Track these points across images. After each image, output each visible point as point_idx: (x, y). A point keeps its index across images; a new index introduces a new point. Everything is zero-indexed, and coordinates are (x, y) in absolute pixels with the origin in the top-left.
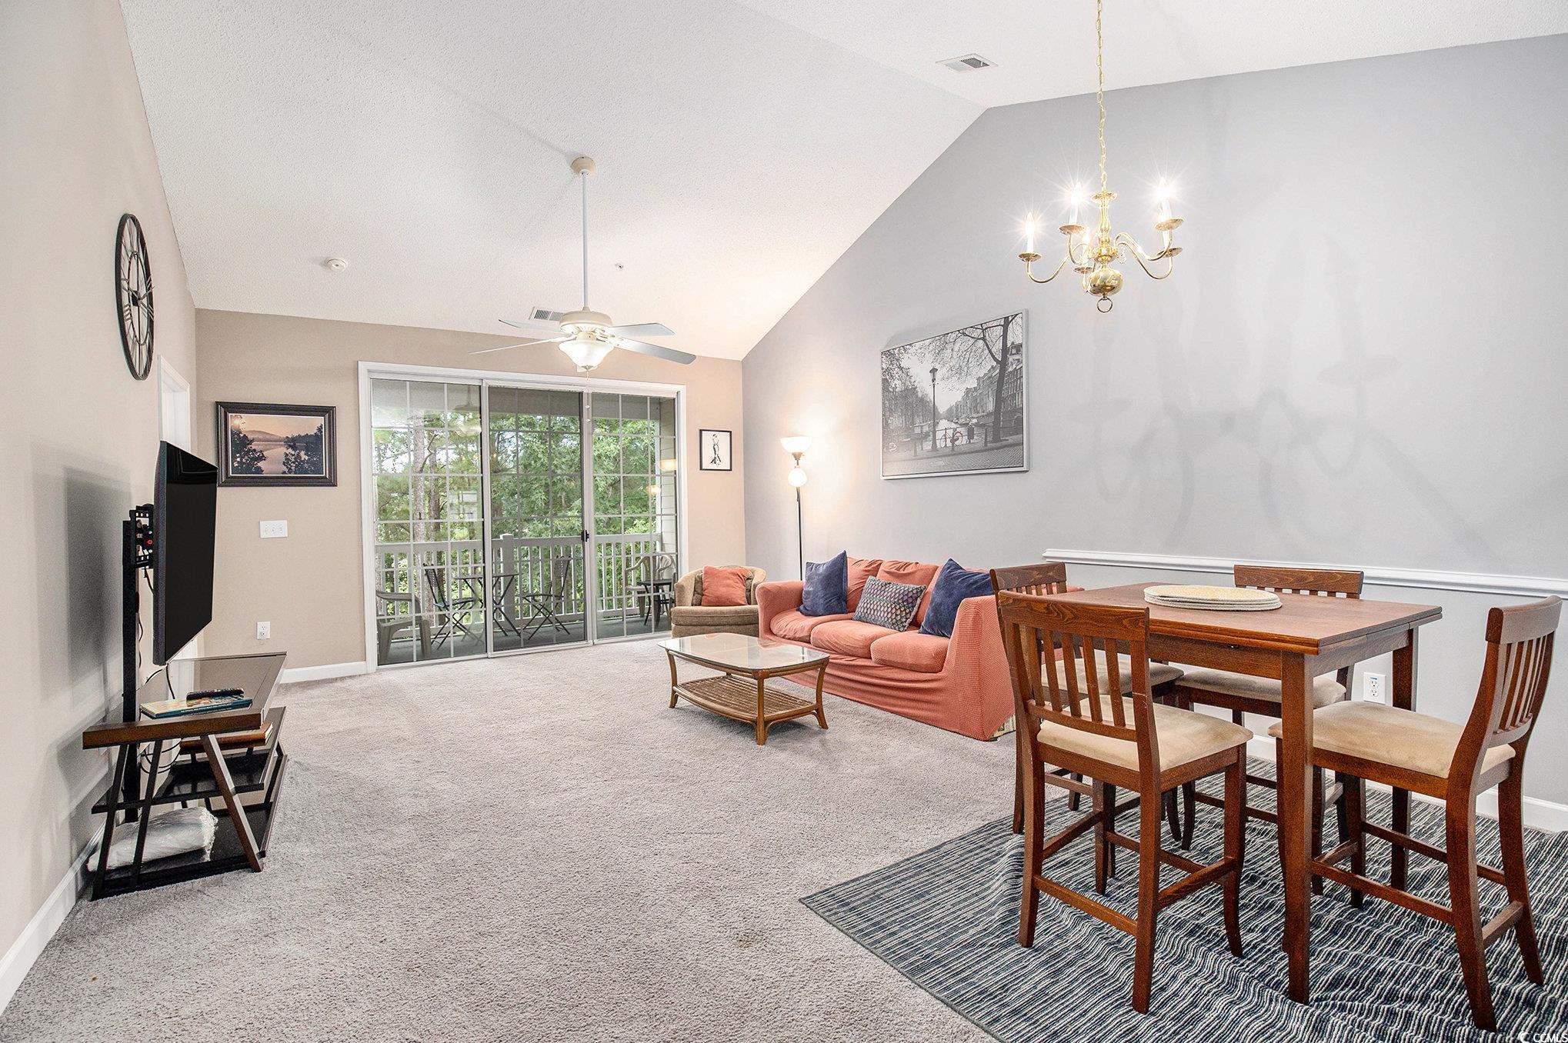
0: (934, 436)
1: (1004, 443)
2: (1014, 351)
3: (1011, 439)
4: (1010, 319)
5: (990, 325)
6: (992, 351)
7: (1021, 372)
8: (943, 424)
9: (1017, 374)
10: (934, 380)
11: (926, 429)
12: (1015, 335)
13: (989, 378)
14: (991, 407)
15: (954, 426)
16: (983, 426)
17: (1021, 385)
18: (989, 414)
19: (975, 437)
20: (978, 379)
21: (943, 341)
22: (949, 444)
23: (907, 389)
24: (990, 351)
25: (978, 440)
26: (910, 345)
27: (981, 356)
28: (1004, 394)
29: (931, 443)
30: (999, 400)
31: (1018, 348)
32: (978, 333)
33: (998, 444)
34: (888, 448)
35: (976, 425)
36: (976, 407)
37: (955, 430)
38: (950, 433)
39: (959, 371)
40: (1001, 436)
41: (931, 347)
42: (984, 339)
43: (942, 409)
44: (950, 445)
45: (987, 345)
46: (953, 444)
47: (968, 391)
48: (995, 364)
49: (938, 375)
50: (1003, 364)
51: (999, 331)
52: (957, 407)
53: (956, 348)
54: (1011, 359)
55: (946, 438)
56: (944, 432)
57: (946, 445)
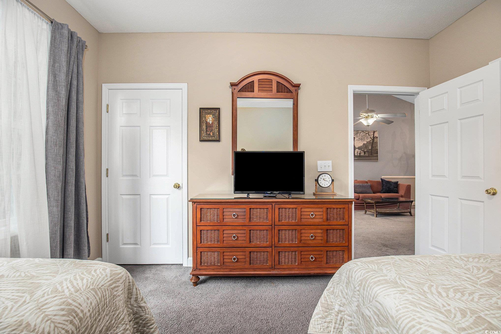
0: (354, 152)
1: (373, 156)
2: (376, 138)
3: (375, 155)
4: (375, 131)
5: (370, 131)
6: (371, 137)
9: (377, 142)
12: (376, 135)
13: (370, 142)
14: (370, 148)
15: (360, 151)
16: (368, 152)
17: (378, 145)
18: (370, 149)
20: (367, 142)
21: (357, 132)
22: (359, 154)
25: (367, 154)
27: (367, 137)
28: (373, 146)
30: (372, 147)
31: (377, 138)
32: (367, 132)
35: (366, 151)
36: (366, 147)
37: (360, 152)
38: (359, 152)
39: (362, 139)
40: (373, 154)
43: (357, 146)
45: (369, 135)
46: (360, 155)
47: (364, 144)
48: (371, 139)
49: (355, 139)
50: (373, 140)
51: (372, 133)
52: (361, 147)
53: (361, 134)
54: (375, 139)
55: (358, 153)
56: (357, 152)
57: (358, 155)
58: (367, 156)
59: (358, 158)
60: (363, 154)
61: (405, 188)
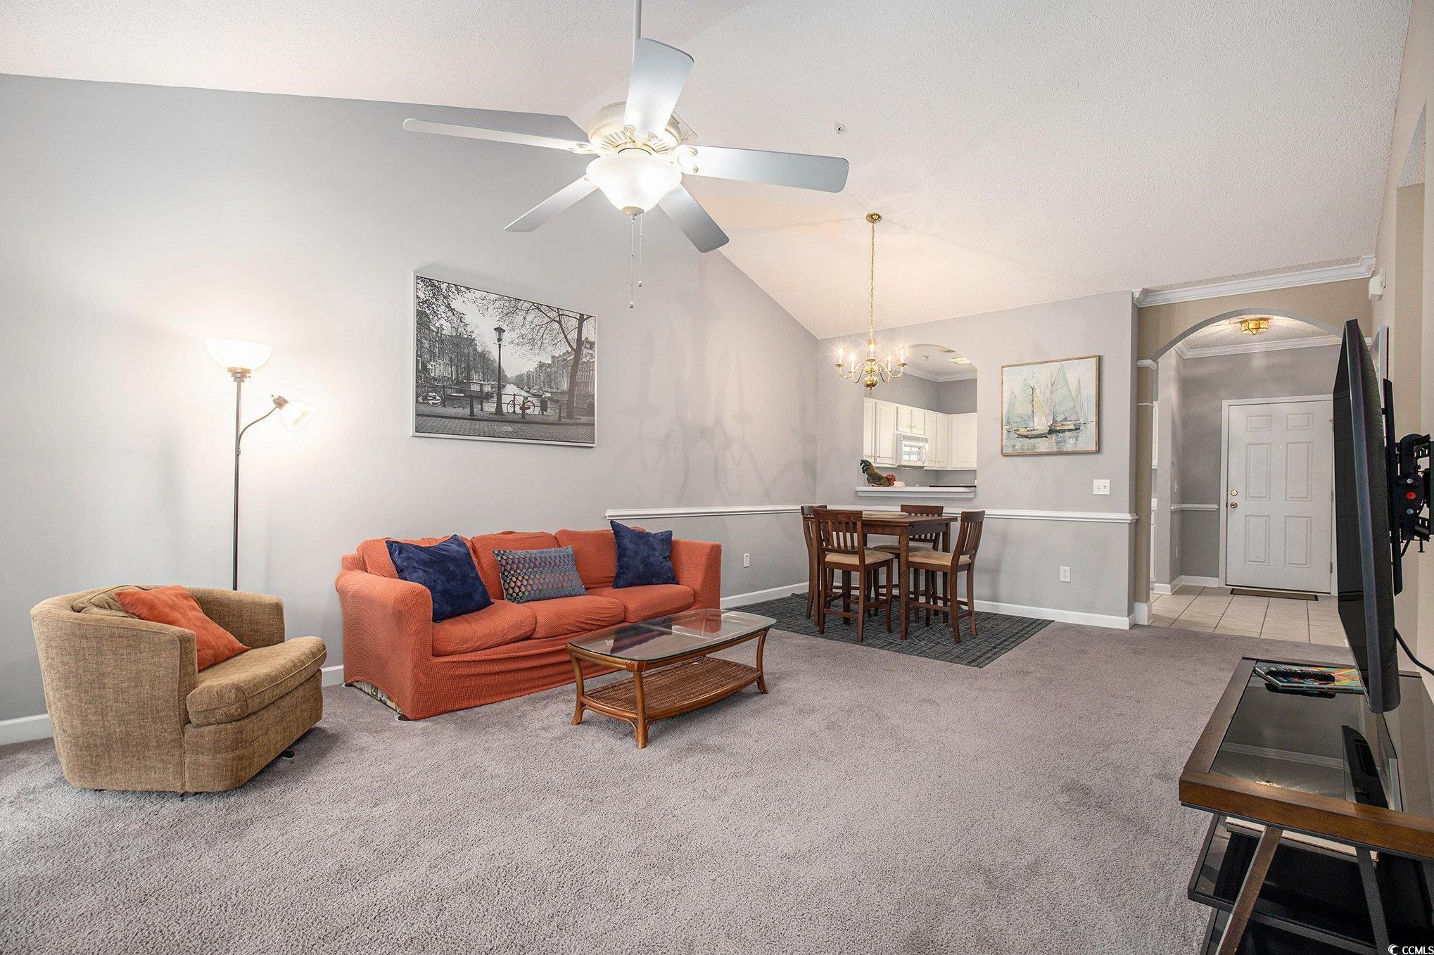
0: (500, 396)
1: (578, 421)
2: (588, 346)
3: (584, 419)
4: (585, 317)
5: (565, 312)
6: (568, 337)
7: (594, 366)
8: (510, 389)
9: (589, 365)
10: (499, 340)
11: (487, 389)
12: (589, 332)
13: (564, 360)
14: (565, 386)
15: (526, 394)
16: (557, 402)
17: (593, 377)
18: (563, 393)
19: (549, 410)
20: (553, 357)
21: (512, 305)
22: (518, 411)
23: (459, 336)
24: (566, 337)
25: (551, 413)
26: (467, 289)
27: (555, 338)
28: (578, 379)
29: (495, 405)
30: (573, 383)
31: (592, 345)
32: (553, 315)
33: (572, 421)
34: (425, 398)
35: (550, 399)
36: (550, 382)
37: (526, 398)
38: (520, 400)
39: (532, 342)
40: (575, 414)
41: (497, 304)
42: (559, 322)
43: (510, 373)
44: (520, 412)
45: (562, 330)
46: (523, 412)
47: (541, 365)
48: (570, 350)
49: (505, 336)
50: (578, 352)
51: (575, 323)
52: (528, 376)
53: (530, 318)
54: (585, 351)
55: (514, 404)
56: (512, 398)
57: (514, 411)
58: (551, 419)
59: (516, 426)
60: (537, 411)
61: (702, 561)
